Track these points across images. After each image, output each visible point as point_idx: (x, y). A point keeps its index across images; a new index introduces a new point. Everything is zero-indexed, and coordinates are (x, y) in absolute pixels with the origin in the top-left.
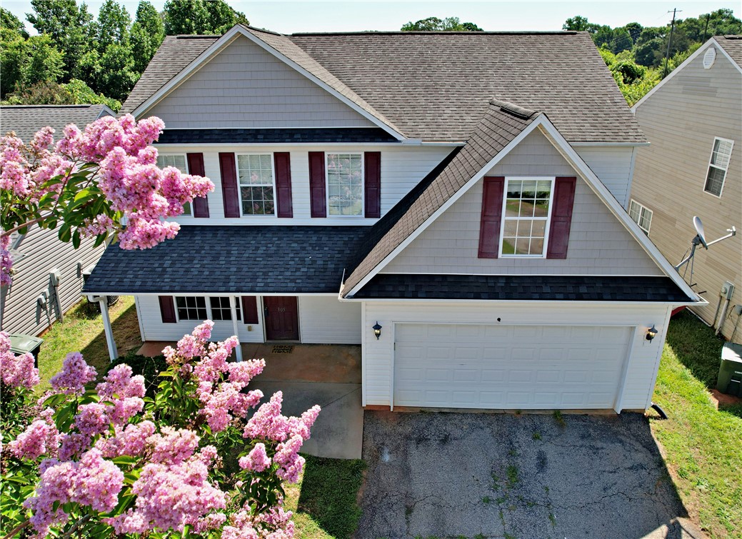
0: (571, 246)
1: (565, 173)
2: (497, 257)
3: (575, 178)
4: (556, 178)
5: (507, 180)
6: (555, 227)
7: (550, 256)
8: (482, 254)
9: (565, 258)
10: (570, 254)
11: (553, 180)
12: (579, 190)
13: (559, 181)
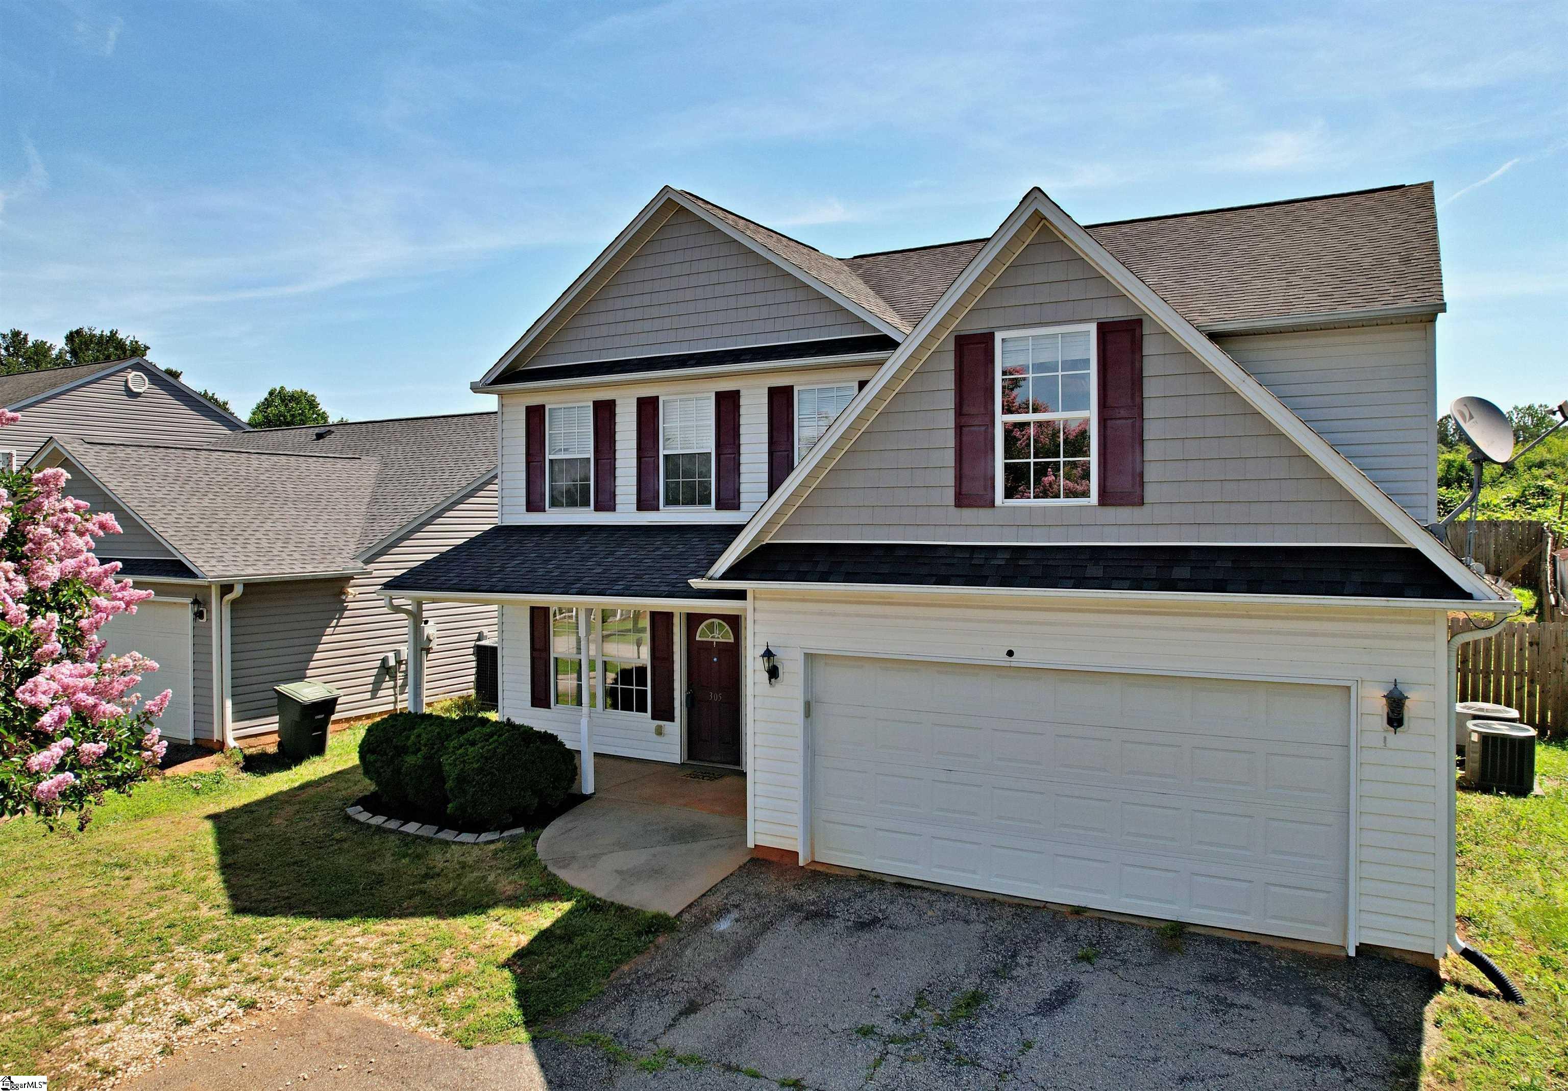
0: (1152, 473)
1: (1116, 312)
2: (992, 504)
3: (1139, 322)
4: (1098, 323)
5: (999, 336)
6: (1109, 432)
7: (1105, 498)
8: (962, 500)
9: (1142, 503)
10: (1150, 493)
11: (1093, 328)
12: (1150, 347)
13: (1105, 331)
